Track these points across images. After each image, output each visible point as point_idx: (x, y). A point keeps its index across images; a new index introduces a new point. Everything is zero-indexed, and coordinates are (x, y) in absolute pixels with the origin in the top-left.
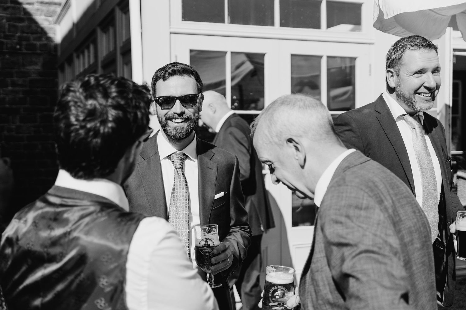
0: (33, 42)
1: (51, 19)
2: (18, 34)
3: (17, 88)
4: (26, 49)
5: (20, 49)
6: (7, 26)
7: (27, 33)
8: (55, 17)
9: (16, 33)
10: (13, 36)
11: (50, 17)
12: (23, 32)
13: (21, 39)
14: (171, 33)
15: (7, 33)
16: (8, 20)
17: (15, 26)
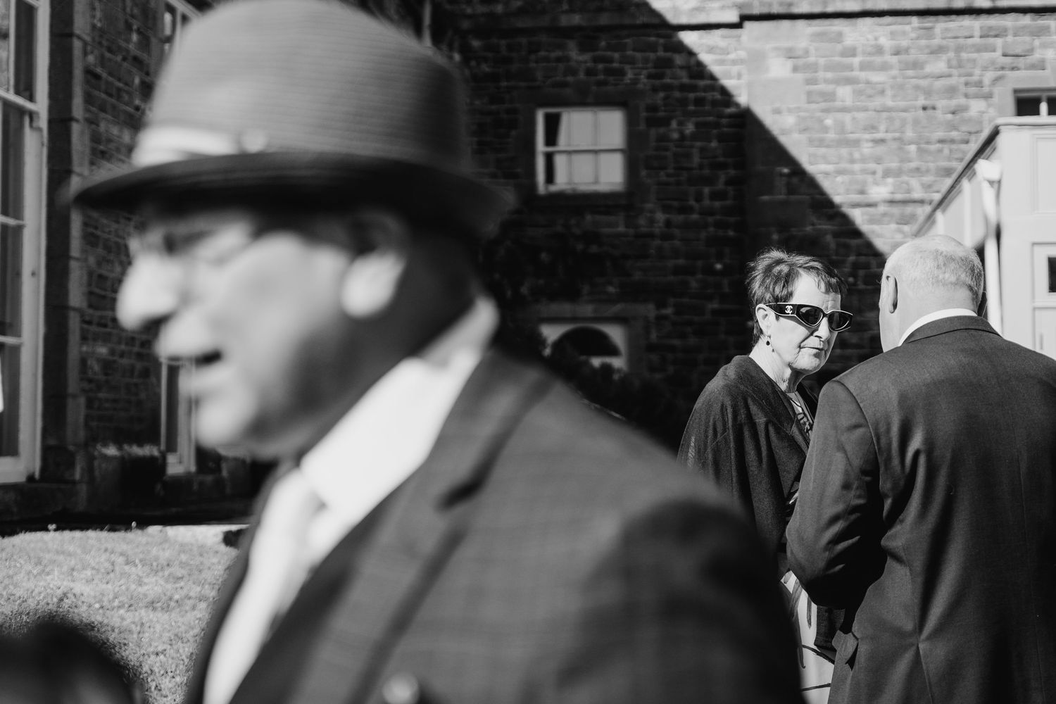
0: (876, 270)
1: (906, 228)
2: (852, 258)
3: (849, 352)
4: (866, 283)
5: (855, 284)
6: (833, 246)
7: (865, 255)
8: (915, 227)
9: (849, 256)
10: (843, 262)
11: (905, 224)
12: (859, 254)
13: (856, 266)
14: (1035, 309)
15: (834, 257)
16: (836, 235)
17: (846, 246)
